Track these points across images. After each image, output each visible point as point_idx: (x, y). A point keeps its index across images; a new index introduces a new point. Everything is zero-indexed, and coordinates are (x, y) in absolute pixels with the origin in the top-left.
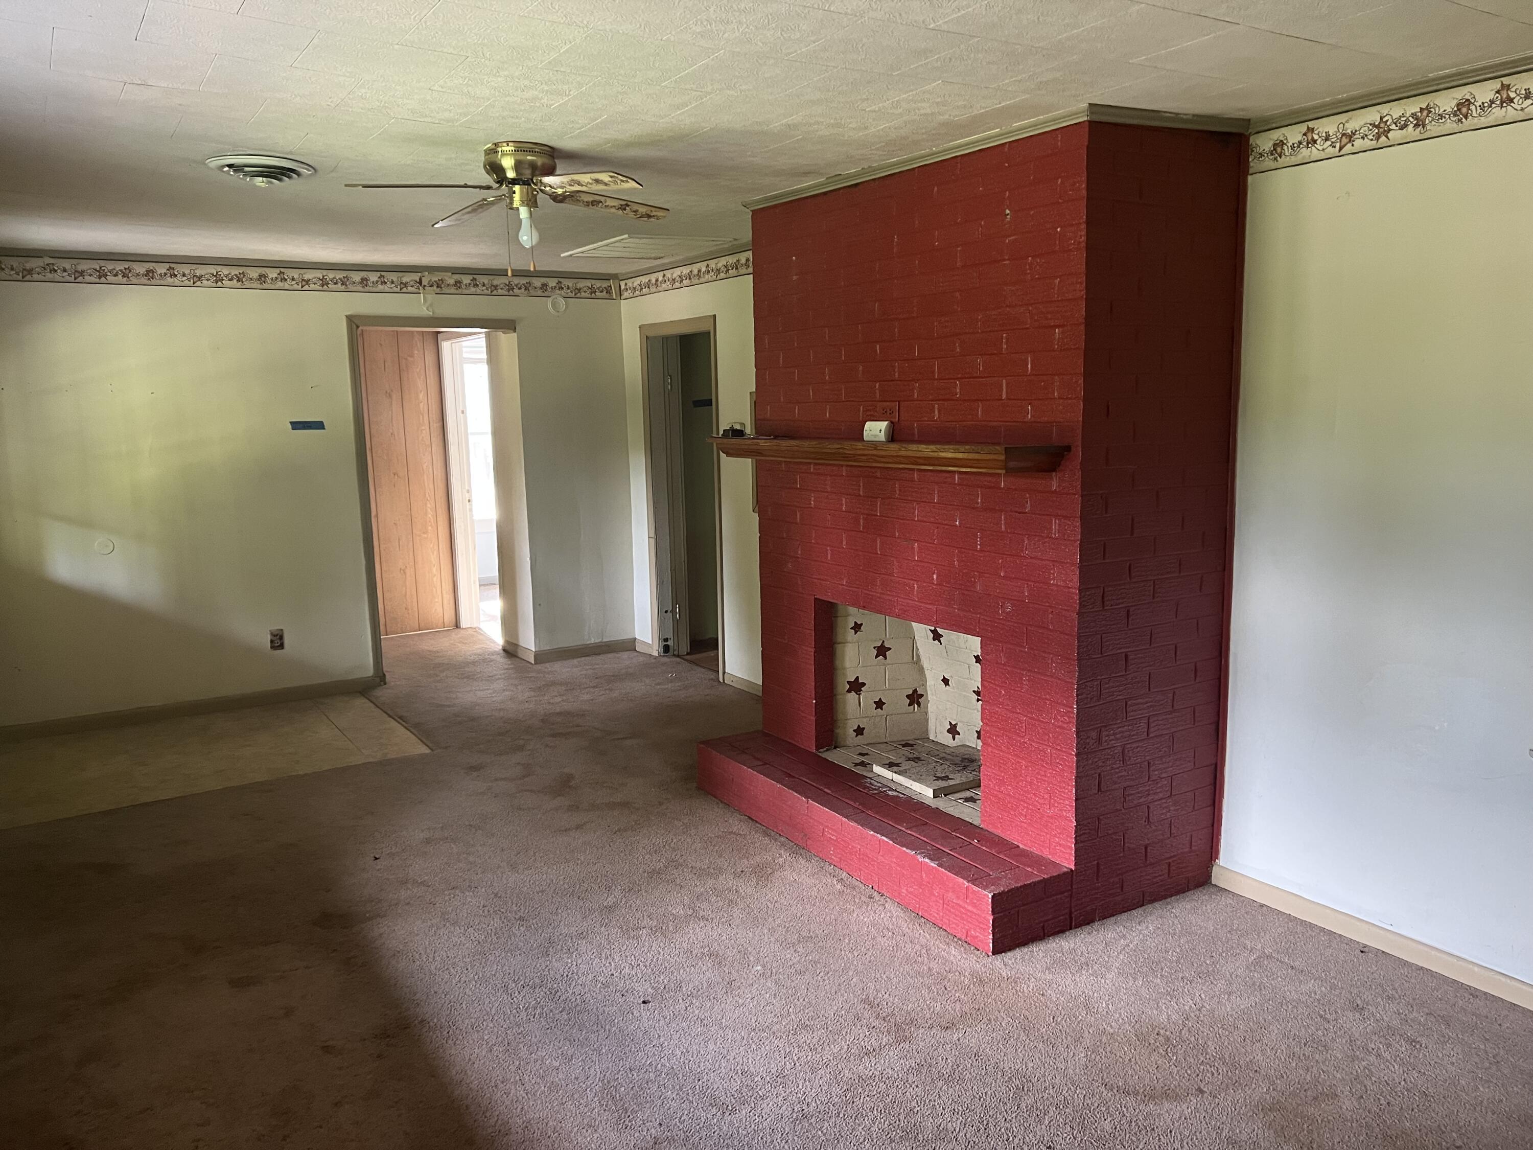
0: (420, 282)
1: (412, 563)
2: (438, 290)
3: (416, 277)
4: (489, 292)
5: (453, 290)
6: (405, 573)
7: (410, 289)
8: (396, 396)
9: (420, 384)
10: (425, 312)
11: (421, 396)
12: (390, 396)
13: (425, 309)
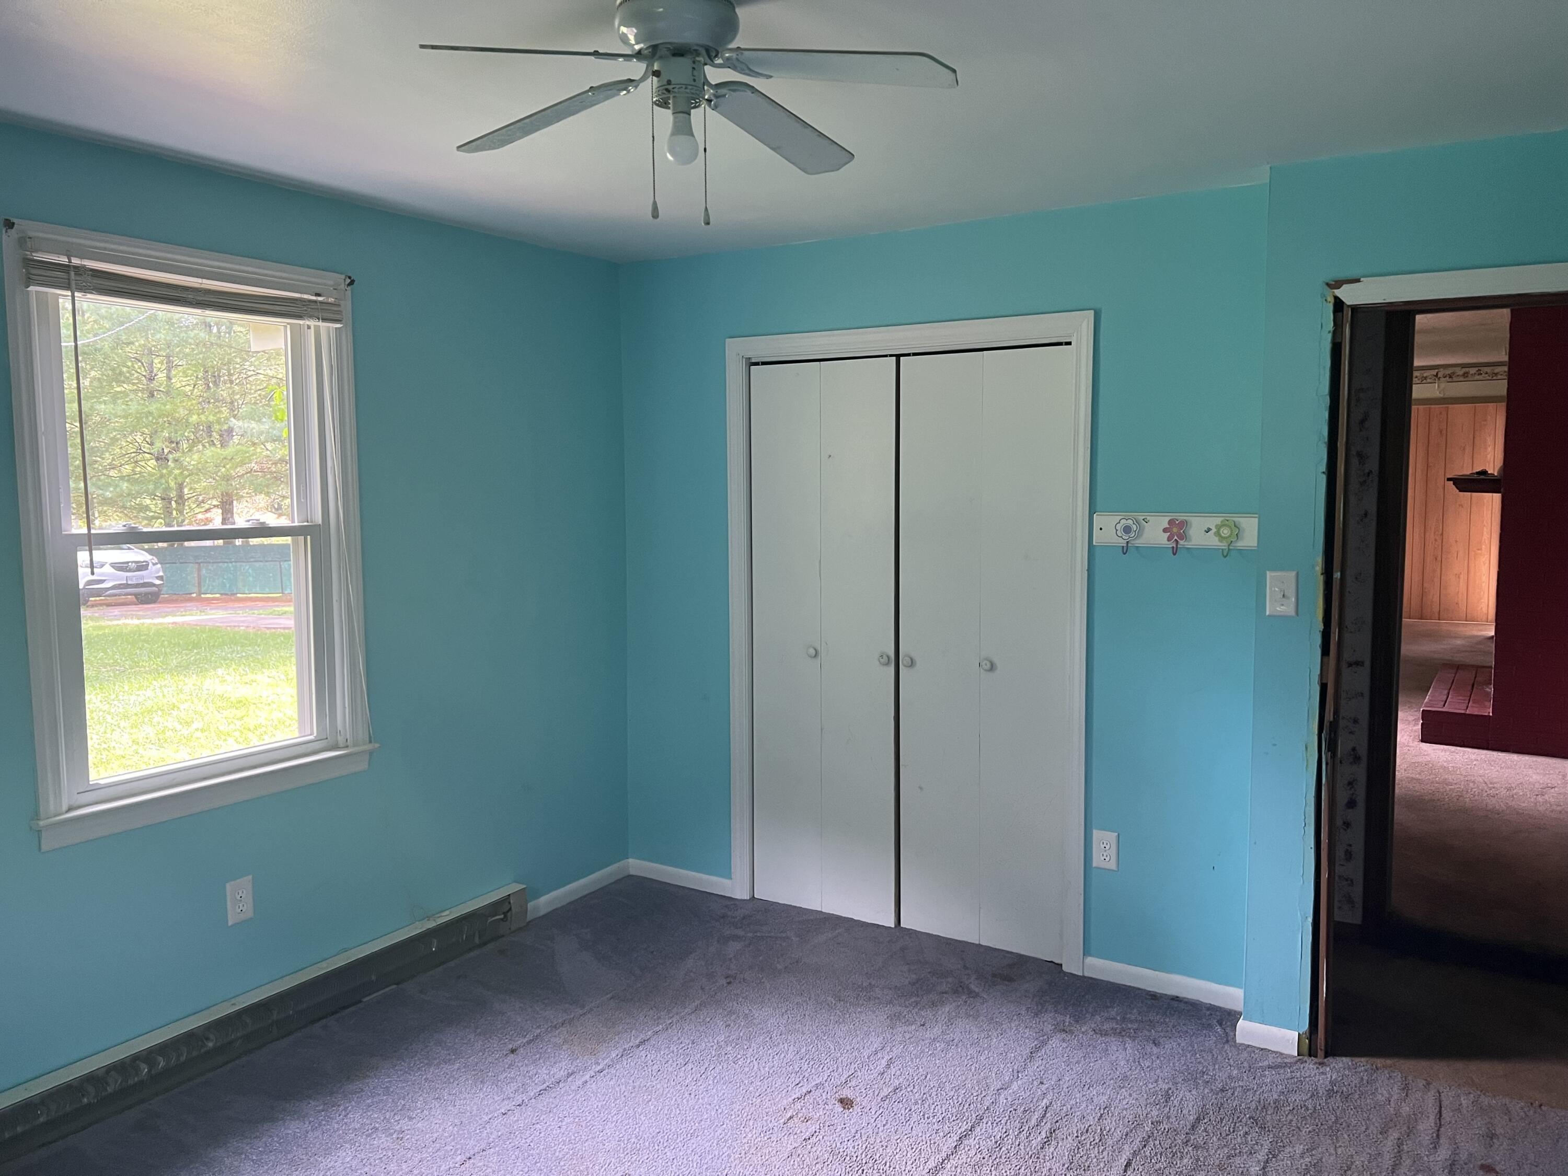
0: (1437, 375)
1: (1466, 571)
2: (1450, 380)
3: (1434, 372)
4: (1490, 378)
5: (1462, 379)
6: (1459, 577)
7: (1429, 381)
8: (1468, 449)
9: (1490, 440)
10: (1437, 394)
11: (1489, 449)
12: (1464, 449)
13: (1438, 393)
